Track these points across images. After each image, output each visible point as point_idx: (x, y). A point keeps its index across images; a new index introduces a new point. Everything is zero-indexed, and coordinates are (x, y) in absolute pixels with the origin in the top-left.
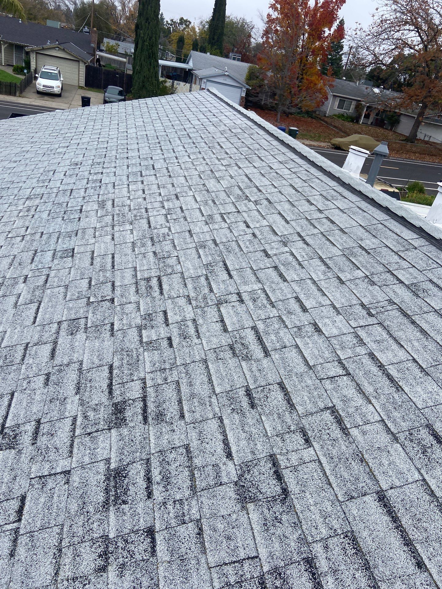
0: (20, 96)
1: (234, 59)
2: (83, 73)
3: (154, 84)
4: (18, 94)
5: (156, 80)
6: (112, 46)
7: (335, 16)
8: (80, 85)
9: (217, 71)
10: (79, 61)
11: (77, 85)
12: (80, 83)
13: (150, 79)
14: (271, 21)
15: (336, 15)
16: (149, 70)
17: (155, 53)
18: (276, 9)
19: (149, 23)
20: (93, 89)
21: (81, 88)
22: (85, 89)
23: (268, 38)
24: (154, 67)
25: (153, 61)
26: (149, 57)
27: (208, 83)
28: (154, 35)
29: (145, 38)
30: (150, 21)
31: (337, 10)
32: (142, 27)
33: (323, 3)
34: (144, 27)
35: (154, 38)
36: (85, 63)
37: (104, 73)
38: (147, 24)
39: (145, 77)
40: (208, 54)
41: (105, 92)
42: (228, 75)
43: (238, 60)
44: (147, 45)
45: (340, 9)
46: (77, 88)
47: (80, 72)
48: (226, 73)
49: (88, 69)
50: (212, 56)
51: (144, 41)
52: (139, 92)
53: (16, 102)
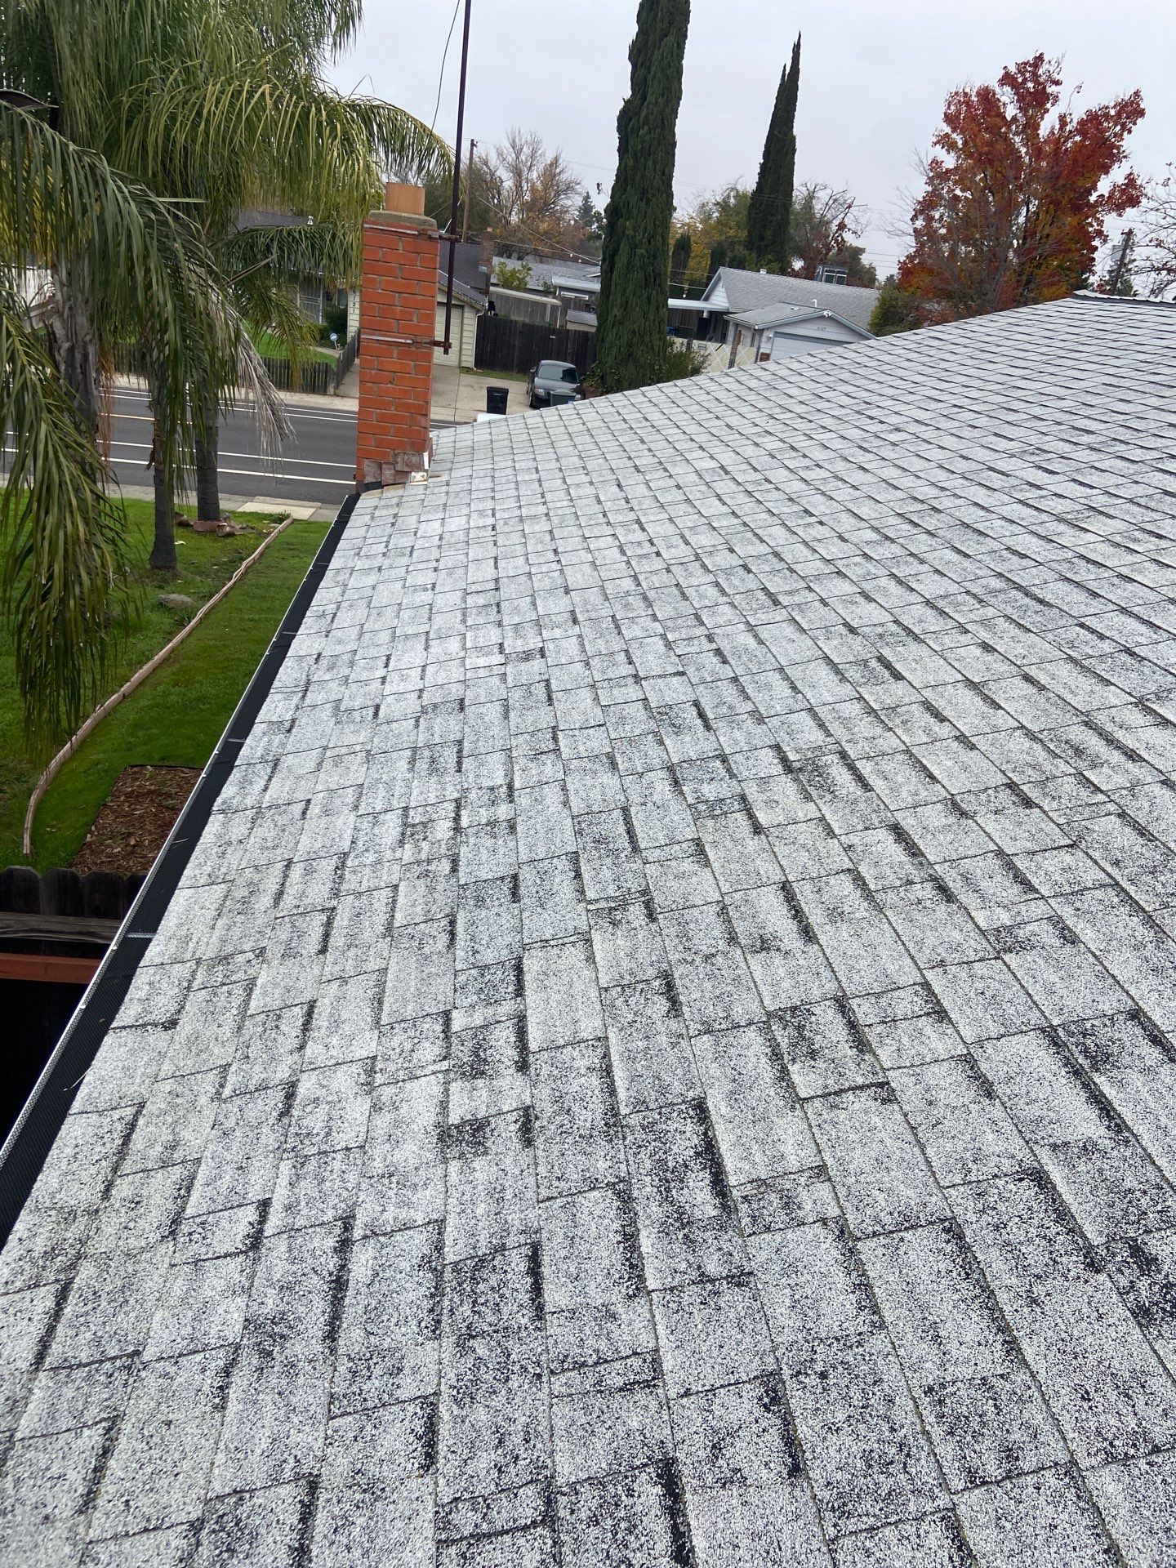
0: (336, 395)
1: (829, 280)
2: (471, 334)
3: (656, 349)
4: (331, 390)
5: (660, 339)
6: (514, 272)
7: (1115, 151)
8: (464, 364)
9: (797, 311)
10: (462, 307)
11: (456, 364)
12: (463, 358)
13: (647, 338)
14: (938, 175)
15: (1118, 148)
16: (645, 315)
17: (659, 274)
18: (950, 146)
19: (648, 200)
20: (494, 373)
21: (467, 370)
22: (476, 373)
23: (930, 219)
24: (657, 309)
25: (654, 292)
26: (646, 285)
27: (779, 341)
28: (660, 231)
29: (638, 238)
30: (650, 196)
31: (1122, 135)
32: (629, 212)
33: (1082, 123)
34: (635, 212)
35: (658, 237)
36: (478, 311)
37: (521, 332)
38: (643, 205)
39: (634, 332)
40: (763, 272)
41: (535, 374)
42: (830, 318)
43: (840, 281)
44: (642, 255)
45: (1130, 132)
46: (458, 371)
47: (465, 334)
48: (825, 313)
49: (482, 323)
50: (773, 277)
51: (634, 247)
52: (618, 369)
53: (329, 407)
